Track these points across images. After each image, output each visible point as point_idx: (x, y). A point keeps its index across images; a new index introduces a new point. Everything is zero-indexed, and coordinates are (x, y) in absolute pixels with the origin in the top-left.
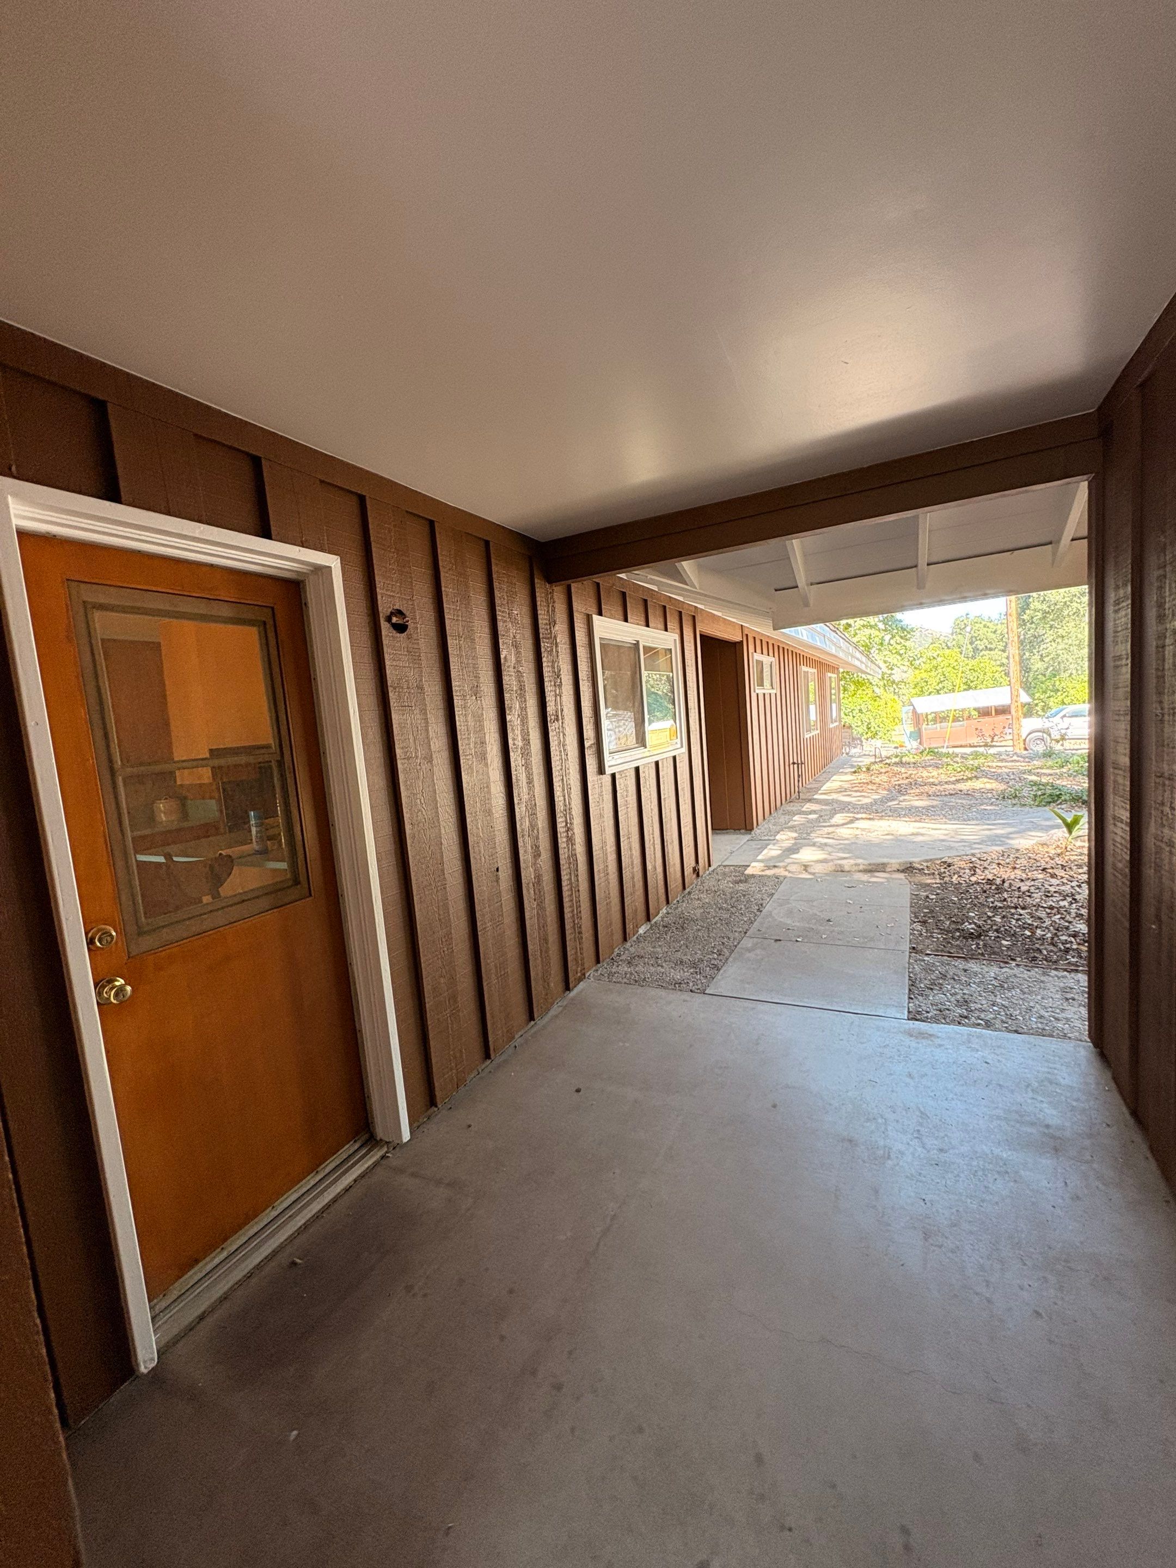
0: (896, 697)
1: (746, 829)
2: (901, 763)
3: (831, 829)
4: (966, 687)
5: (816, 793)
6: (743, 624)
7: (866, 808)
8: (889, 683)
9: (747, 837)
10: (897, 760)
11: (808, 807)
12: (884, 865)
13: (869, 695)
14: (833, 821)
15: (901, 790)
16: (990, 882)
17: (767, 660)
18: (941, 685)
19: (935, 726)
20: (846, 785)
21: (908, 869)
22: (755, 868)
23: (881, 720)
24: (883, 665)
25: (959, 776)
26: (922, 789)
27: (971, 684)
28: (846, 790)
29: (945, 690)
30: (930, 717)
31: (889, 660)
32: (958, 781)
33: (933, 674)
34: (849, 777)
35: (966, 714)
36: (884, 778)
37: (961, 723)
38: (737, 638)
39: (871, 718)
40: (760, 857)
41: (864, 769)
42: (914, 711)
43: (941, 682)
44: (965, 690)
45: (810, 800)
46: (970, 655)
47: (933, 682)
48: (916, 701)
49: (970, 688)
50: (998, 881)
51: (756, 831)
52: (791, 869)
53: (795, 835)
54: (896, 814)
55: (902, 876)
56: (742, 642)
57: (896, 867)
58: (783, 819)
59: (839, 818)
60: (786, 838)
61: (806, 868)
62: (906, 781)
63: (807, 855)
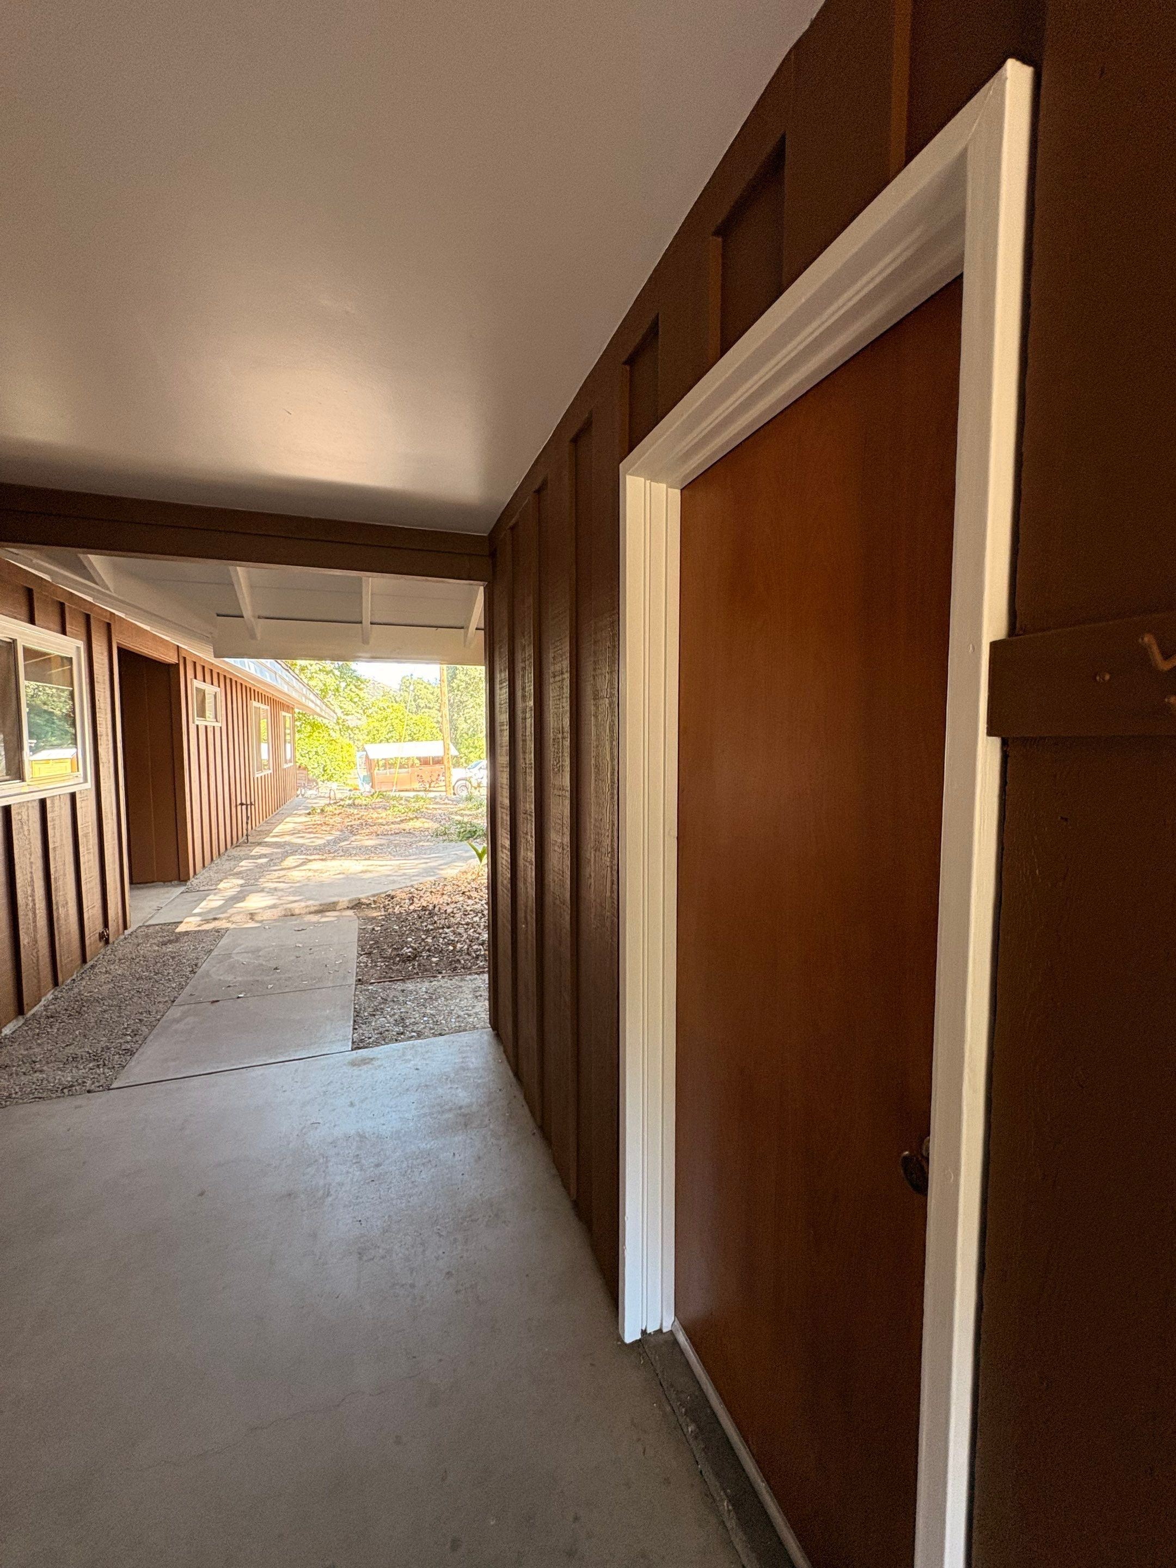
0: (351, 742)
1: (179, 880)
2: (353, 805)
3: (282, 873)
4: (410, 738)
5: (267, 835)
6: (180, 645)
7: (319, 850)
8: (345, 729)
9: (183, 889)
10: (351, 802)
11: (258, 850)
12: (335, 904)
13: (325, 738)
14: (285, 864)
15: (353, 831)
16: (424, 909)
17: (210, 689)
18: (390, 735)
19: (385, 771)
20: (300, 827)
21: (357, 905)
22: (190, 924)
23: (337, 763)
24: (339, 711)
25: (403, 817)
26: (371, 829)
27: (414, 736)
28: (299, 832)
29: (393, 739)
30: (381, 763)
31: (345, 706)
32: (402, 821)
33: (384, 723)
34: (303, 819)
35: (411, 763)
36: (338, 819)
37: (406, 770)
38: (171, 659)
39: (327, 760)
40: (196, 911)
41: (319, 811)
42: (367, 756)
43: (391, 732)
44: (409, 740)
45: (259, 844)
46: (414, 711)
47: (384, 730)
48: (368, 747)
49: (413, 739)
50: (431, 907)
51: (193, 881)
52: (235, 920)
53: (241, 882)
54: (347, 853)
55: (350, 913)
56: (177, 666)
57: (345, 905)
58: (227, 865)
59: (291, 861)
60: (230, 886)
61: (252, 916)
62: (358, 822)
63: (255, 902)
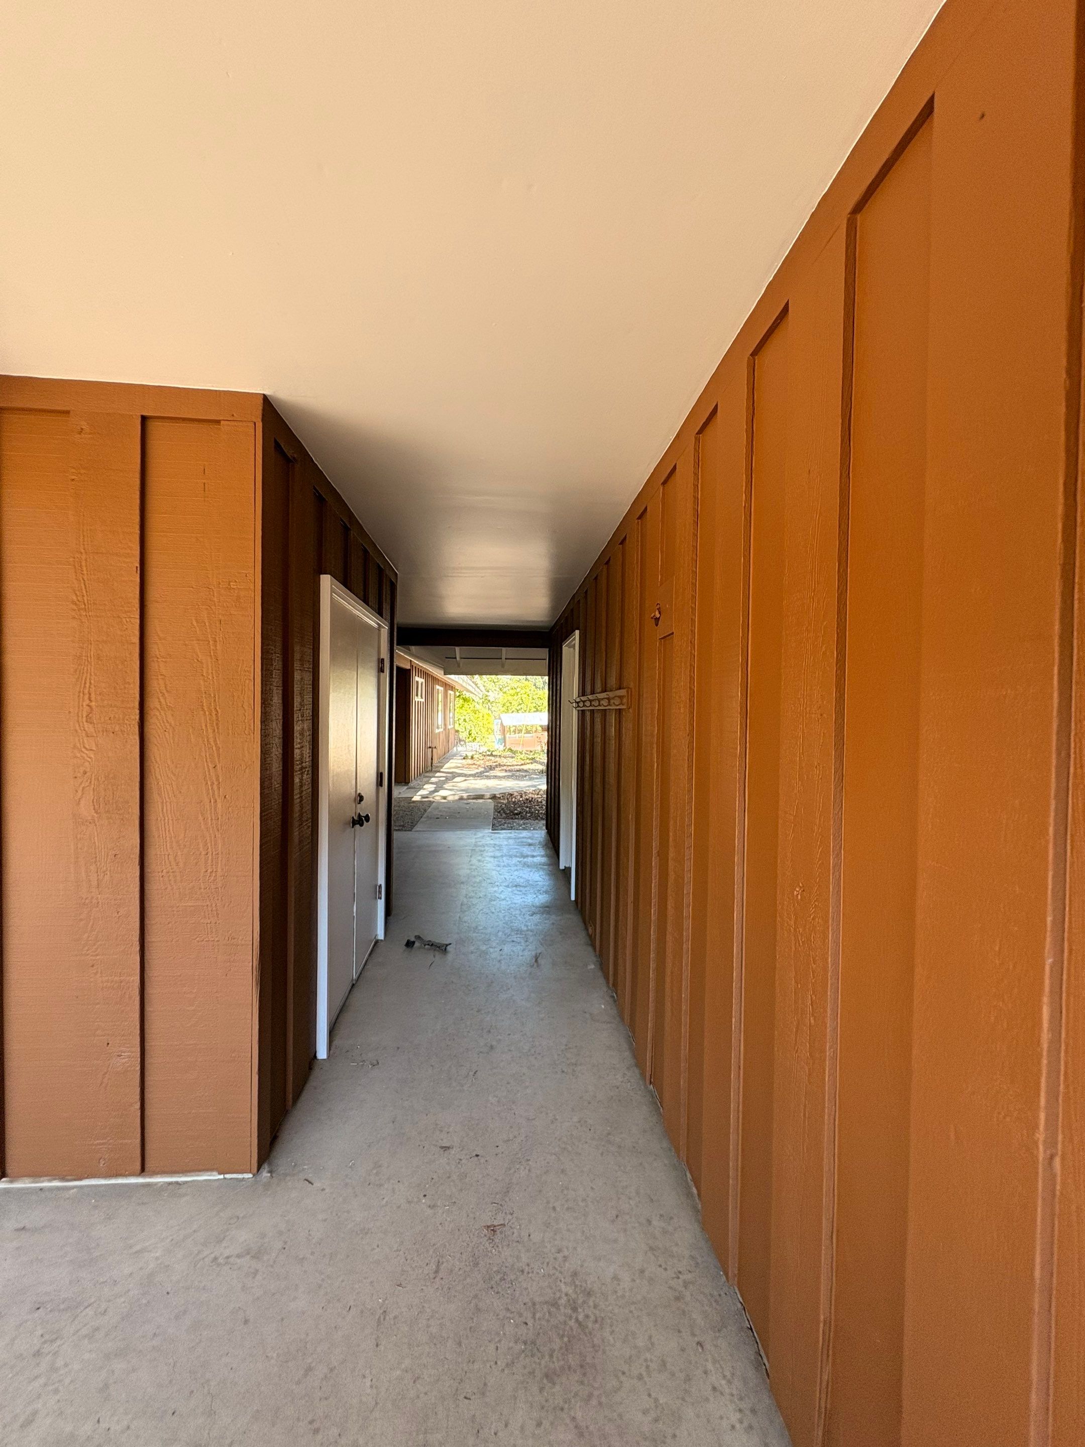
0: (490, 712)
1: (406, 783)
2: (492, 755)
3: (454, 784)
5: (442, 768)
7: (474, 776)
8: (486, 701)
9: (406, 787)
10: (490, 753)
11: (438, 774)
12: (483, 795)
13: (471, 709)
14: (454, 780)
15: (491, 768)
16: (527, 799)
18: (520, 707)
19: (515, 736)
20: (459, 765)
21: (494, 797)
22: (417, 798)
23: (479, 728)
24: (483, 689)
25: (523, 762)
26: (502, 768)
28: (459, 767)
30: (512, 729)
32: (522, 765)
33: (515, 697)
34: (461, 761)
35: (534, 729)
36: (482, 762)
37: (531, 735)
38: (408, 667)
39: (472, 726)
40: (417, 794)
41: (470, 757)
42: (502, 724)
43: (520, 704)
44: (534, 711)
45: (439, 772)
47: (515, 703)
48: (503, 716)
49: (537, 710)
50: (530, 799)
51: (411, 784)
52: (438, 797)
53: (435, 786)
54: (488, 777)
55: (490, 800)
56: (410, 670)
57: (488, 797)
58: (425, 779)
59: (457, 779)
60: (429, 787)
61: (445, 798)
62: (494, 764)
63: (443, 793)
